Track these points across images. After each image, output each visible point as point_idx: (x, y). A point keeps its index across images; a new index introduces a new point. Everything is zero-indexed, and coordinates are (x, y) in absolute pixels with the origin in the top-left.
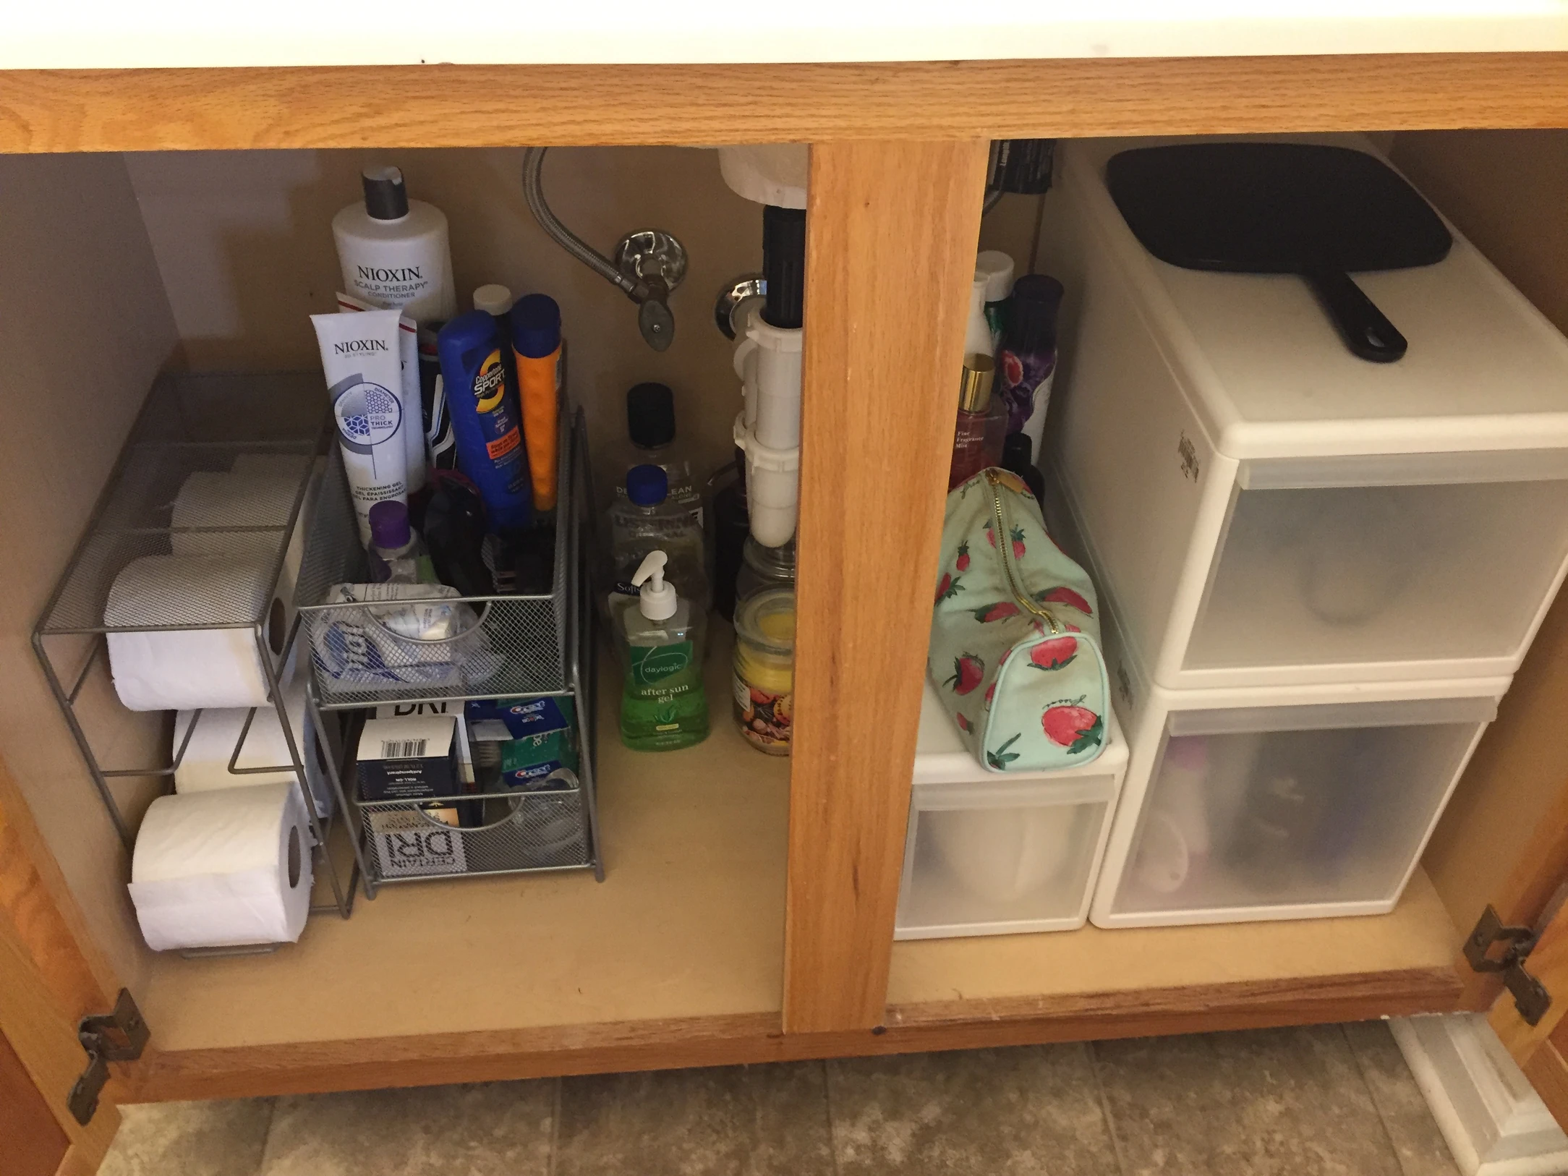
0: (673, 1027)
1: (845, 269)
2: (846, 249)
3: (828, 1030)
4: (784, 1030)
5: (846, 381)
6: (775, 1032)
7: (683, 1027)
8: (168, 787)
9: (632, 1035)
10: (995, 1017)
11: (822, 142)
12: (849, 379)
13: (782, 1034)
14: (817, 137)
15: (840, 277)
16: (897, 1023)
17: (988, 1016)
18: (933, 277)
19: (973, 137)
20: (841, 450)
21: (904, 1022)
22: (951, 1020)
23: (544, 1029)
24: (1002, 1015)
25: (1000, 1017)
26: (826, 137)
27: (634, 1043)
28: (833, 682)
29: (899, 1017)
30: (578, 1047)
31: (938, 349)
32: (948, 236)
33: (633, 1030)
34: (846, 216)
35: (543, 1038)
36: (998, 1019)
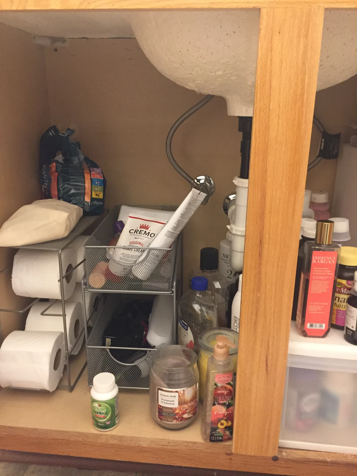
0: (186, 444)
1: (271, 59)
2: (272, 50)
3: (252, 454)
4: (233, 451)
5: (270, 109)
6: (229, 452)
7: (190, 445)
8: (22, 327)
9: (168, 444)
10: (329, 460)
11: (265, 7)
12: (271, 108)
13: (232, 454)
14: (263, 6)
15: (269, 64)
16: (283, 456)
17: (325, 459)
18: (304, 64)
19: (318, 6)
20: (267, 141)
21: (287, 456)
22: (308, 459)
23: (133, 437)
24: (332, 459)
25: (331, 460)
26: (266, 6)
27: (169, 448)
28: (260, 255)
29: (284, 454)
30: (145, 446)
31: (305, 96)
32: (309, 47)
33: (169, 443)
34: (272, 37)
35: (132, 440)
36: (330, 461)
